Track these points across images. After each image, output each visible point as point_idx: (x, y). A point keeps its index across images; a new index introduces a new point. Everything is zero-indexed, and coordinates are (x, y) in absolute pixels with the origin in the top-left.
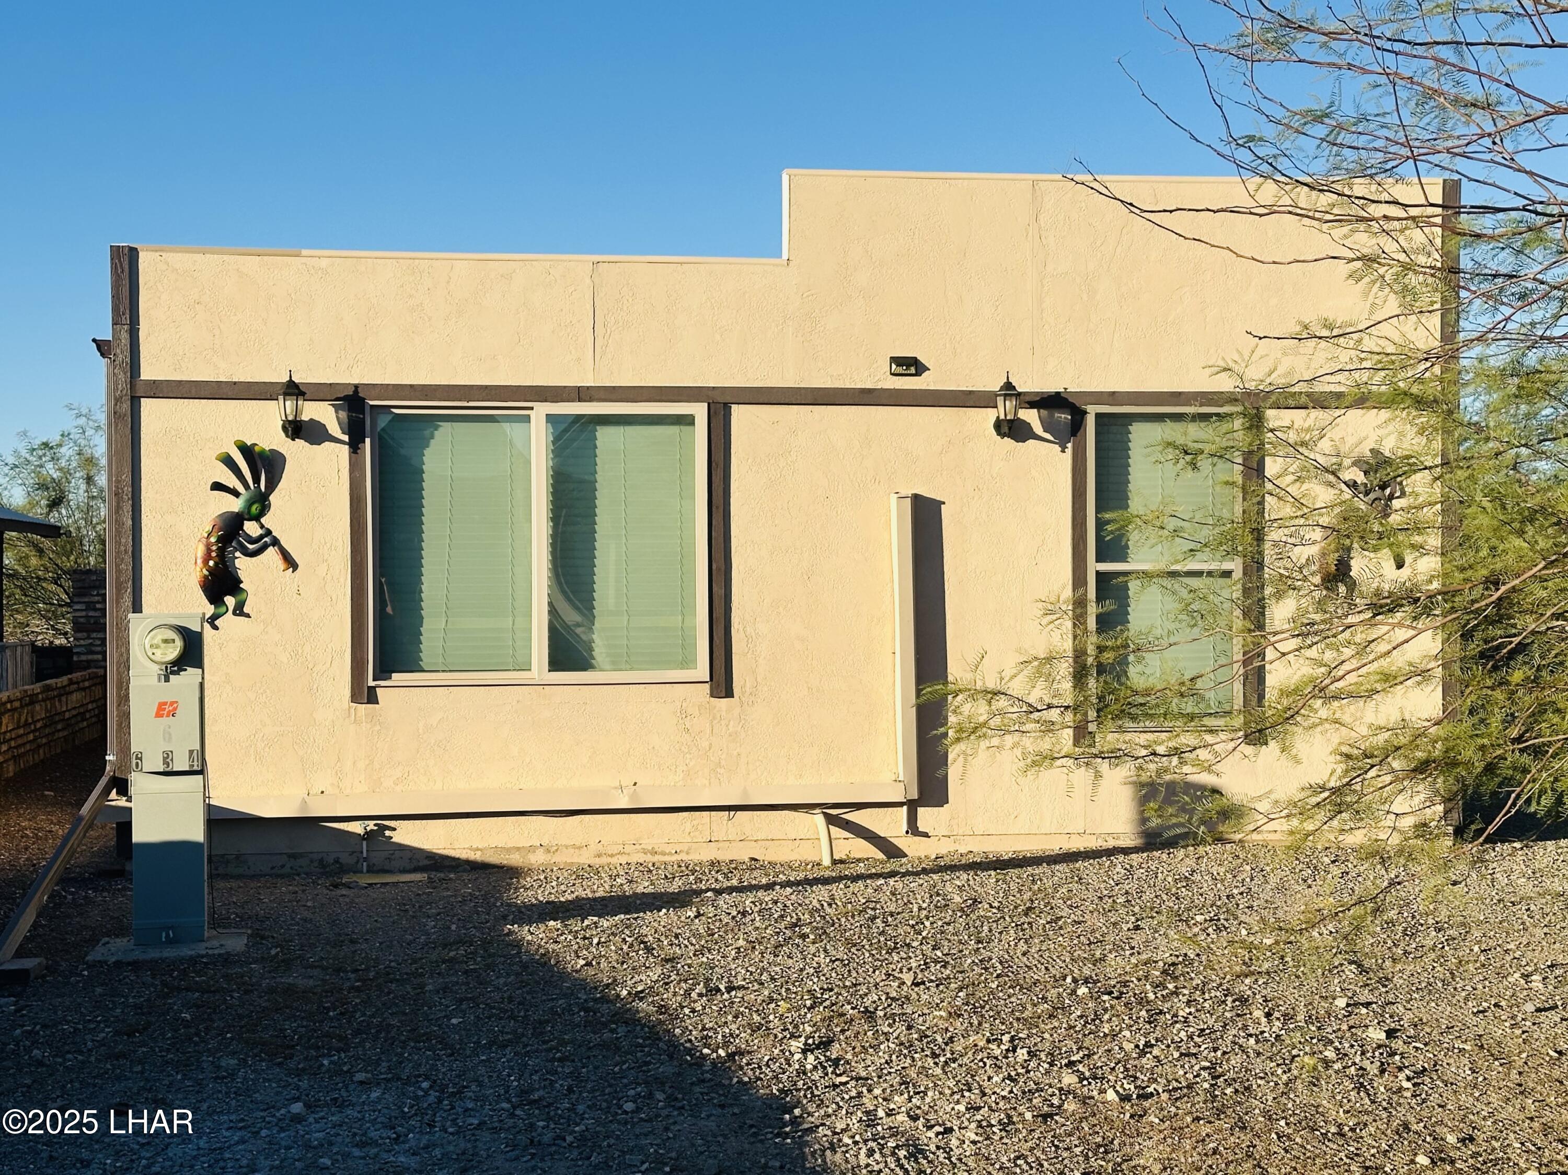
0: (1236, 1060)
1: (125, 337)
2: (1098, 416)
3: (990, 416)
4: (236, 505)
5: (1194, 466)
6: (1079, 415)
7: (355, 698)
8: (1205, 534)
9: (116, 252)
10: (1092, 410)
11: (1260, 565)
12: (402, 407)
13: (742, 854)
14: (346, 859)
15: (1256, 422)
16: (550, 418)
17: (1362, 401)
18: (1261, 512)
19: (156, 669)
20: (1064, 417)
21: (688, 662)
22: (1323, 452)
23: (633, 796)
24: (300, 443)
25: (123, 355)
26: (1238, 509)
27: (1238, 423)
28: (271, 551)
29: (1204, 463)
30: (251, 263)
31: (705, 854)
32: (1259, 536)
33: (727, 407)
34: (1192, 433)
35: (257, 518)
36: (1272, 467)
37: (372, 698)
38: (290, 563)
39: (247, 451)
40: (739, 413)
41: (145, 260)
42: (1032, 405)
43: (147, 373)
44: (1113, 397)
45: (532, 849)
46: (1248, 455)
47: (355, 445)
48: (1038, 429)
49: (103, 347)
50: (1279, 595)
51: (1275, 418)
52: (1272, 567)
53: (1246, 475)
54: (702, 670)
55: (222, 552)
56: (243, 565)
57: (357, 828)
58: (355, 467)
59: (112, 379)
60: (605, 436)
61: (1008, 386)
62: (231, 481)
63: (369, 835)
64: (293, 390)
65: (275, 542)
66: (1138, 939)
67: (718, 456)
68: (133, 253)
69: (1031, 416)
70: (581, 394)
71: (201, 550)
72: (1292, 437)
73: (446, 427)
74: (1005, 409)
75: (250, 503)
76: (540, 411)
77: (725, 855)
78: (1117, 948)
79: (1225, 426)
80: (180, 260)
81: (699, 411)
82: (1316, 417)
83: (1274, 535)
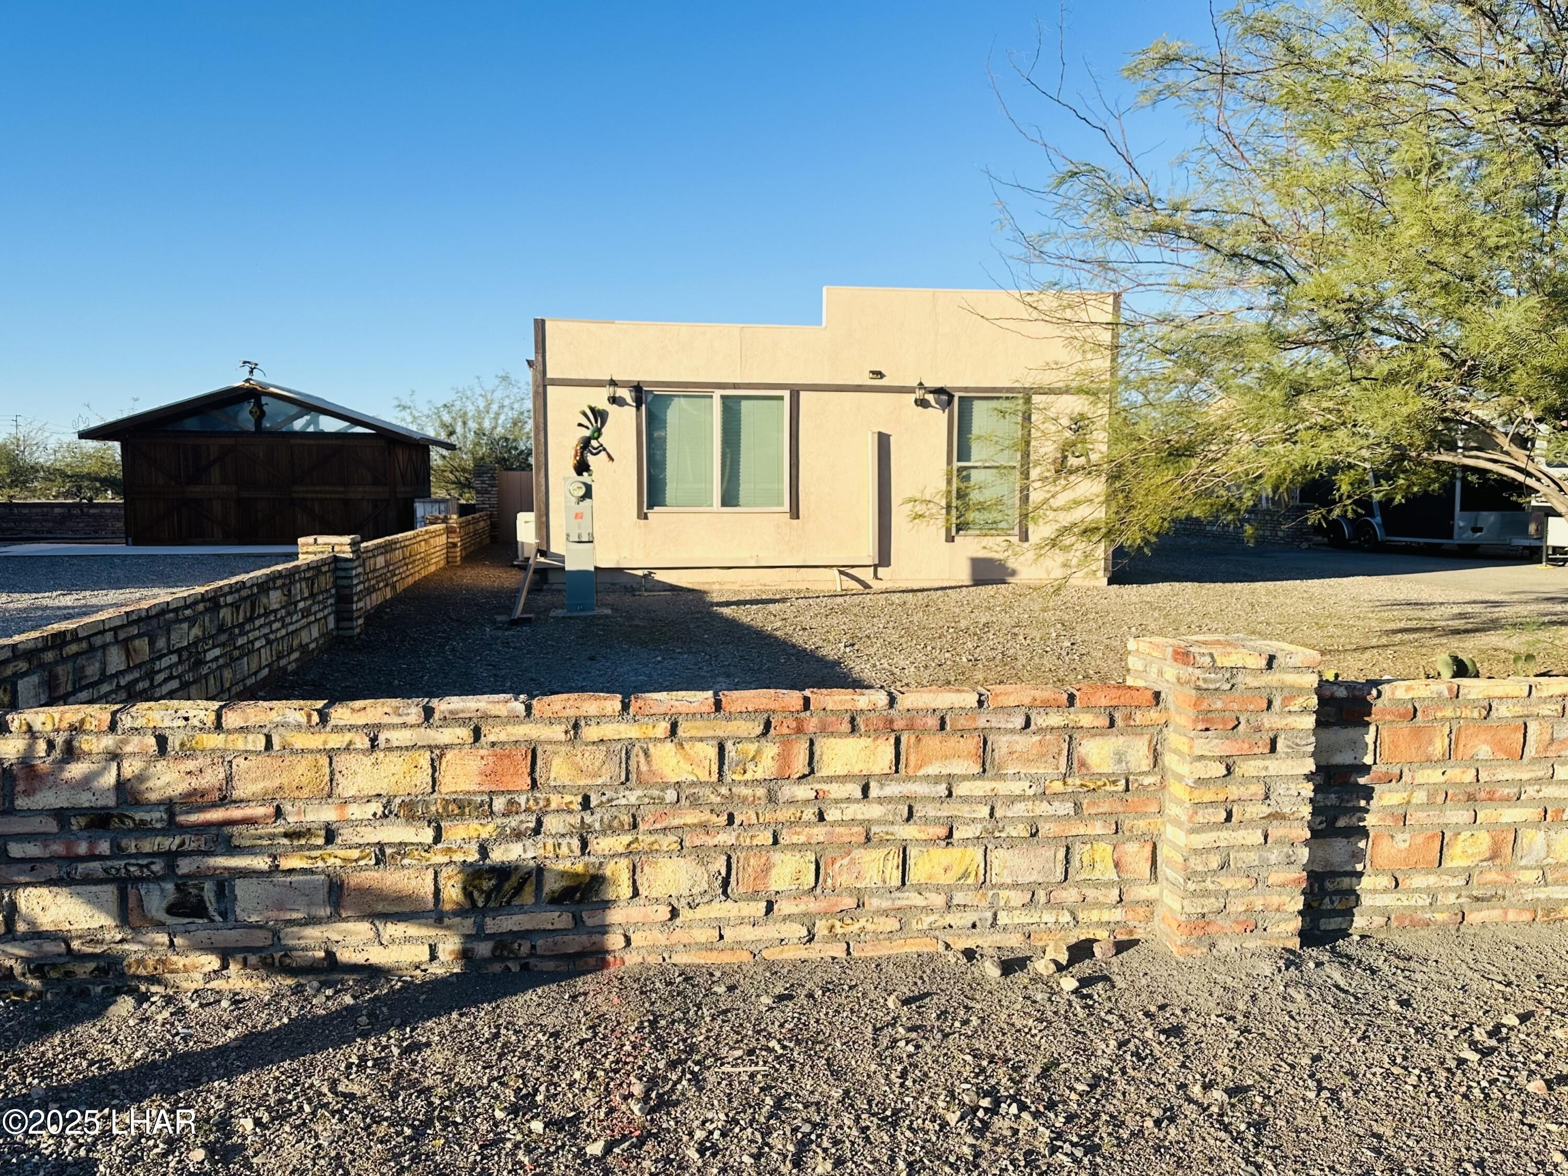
0: (1012, 651)
1: (540, 359)
2: (960, 398)
3: (912, 397)
4: (587, 433)
5: (1004, 417)
6: (951, 397)
7: (639, 517)
8: (1007, 443)
9: (536, 321)
10: (957, 395)
11: (1028, 455)
12: (658, 391)
13: (803, 587)
14: (635, 586)
15: (1028, 401)
16: (723, 397)
17: (1067, 391)
18: (1029, 435)
19: (574, 500)
20: (945, 398)
21: (781, 504)
22: (1052, 413)
23: (757, 561)
24: (615, 406)
25: (540, 368)
26: (1020, 433)
27: (1021, 401)
28: (603, 453)
29: (1007, 416)
30: (593, 327)
31: (788, 586)
32: (1028, 443)
33: (798, 392)
34: (1004, 405)
35: (597, 439)
36: (1034, 418)
37: (646, 518)
38: (611, 458)
39: (592, 409)
40: (803, 395)
41: (548, 325)
42: (931, 392)
43: (550, 375)
44: (966, 389)
45: (714, 583)
46: (1024, 413)
47: (638, 408)
48: (933, 403)
49: (530, 363)
50: (1035, 466)
51: (1036, 399)
52: (1033, 457)
53: (1024, 418)
54: (786, 507)
55: (582, 453)
56: (591, 459)
57: (640, 573)
58: (638, 417)
59: (535, 376)
60: (744, 404)
61: (921, 384)
62: (586, 423)
63: (645, 576)
64: (613, 383)
65: (604, 449)
66: (973, 615)
67: (794, 414)
68: (543, 321)
69: (930, 398)
70: (735, 386)
71: (573, 453)
72: (1041, 406)
73: (676, 399)
74: (919, 394)
75: (594, 432)
76: (717, 394)
77: (796, 588)
78: (964, 618)
79: (1015, 402)
80: (563, 325)
81: (786, 394)
82: (1052, 398)
83: (1033, 443)
